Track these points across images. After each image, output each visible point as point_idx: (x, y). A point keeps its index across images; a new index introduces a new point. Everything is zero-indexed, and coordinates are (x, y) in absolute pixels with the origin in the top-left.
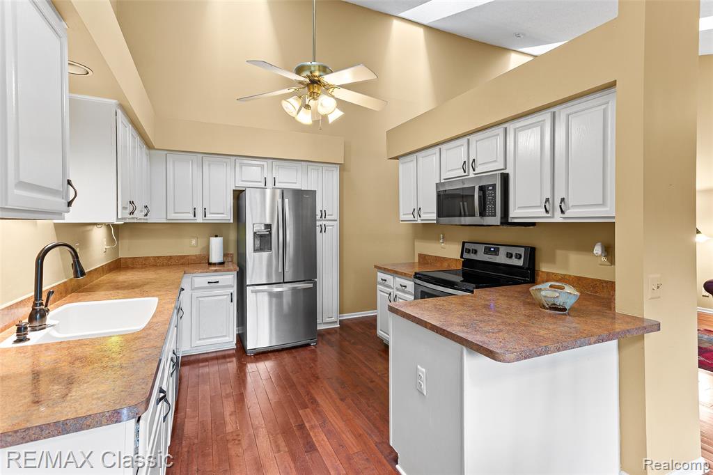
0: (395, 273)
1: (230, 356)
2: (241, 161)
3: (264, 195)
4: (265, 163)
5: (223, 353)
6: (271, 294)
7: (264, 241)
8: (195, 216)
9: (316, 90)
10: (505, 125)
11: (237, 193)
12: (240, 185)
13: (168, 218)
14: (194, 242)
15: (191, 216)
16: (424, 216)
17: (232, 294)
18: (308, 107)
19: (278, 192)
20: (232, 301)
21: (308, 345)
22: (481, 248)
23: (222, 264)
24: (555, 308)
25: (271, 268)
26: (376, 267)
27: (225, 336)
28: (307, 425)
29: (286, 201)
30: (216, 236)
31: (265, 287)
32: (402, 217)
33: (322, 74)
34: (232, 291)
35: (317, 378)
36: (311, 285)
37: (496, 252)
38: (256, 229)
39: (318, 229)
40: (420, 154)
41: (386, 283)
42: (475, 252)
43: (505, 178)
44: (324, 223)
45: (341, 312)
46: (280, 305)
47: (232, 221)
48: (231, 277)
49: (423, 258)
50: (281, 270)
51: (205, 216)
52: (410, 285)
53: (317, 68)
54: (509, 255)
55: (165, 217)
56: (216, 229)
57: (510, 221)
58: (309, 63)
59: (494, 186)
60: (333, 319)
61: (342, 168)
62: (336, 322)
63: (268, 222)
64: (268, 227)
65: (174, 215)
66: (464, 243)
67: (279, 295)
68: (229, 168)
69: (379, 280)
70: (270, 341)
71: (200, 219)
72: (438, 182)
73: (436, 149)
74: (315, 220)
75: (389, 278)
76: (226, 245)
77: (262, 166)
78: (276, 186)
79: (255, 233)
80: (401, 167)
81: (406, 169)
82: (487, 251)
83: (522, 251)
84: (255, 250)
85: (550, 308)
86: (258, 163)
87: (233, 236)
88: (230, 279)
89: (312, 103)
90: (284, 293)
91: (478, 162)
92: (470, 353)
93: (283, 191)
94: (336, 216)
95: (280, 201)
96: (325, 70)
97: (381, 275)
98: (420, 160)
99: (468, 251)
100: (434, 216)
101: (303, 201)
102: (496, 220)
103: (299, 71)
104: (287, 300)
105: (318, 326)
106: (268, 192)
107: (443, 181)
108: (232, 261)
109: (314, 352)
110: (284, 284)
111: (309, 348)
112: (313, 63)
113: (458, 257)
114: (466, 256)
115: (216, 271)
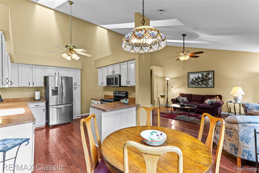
0: (96, 100)
1: (43, 128)
2: (46, 67)
3: (55, 78)
4: (55, 68)
5: (41, 128)
6: (57, 108)
7: (55, 92)
8: (29, 85)
9: (72, 52)
10: (120, 64)
11: (45, 77)
12: (46, 75)
13: (19, 85)
14: (28, 93)
15: (28, 85)
16: (104, 85)
17: (44, 109)
18: (69, 55)
19: (60, 78)
20: (44, 111)
21: (71, 122)
22: (117, 93)
23: (40, 100)
24: (124, 104)
25: (58, 101)
26: (91, 99)
27: (42, 122)
28: (69, 138)
29: (63, 80)
30: (37, 91)
31: (55, 106)
32: (99, 85)
33: (73, 48)
34: (44, 108)
35: (73, 129)
36: (71, 105)
37: (120, 93)
38: (52, 88)
39: (74, 88)
40: (103, 68)
41: (94, 103)
42: (116, 94)
43: (120, 76)
44: (76, 86)
45: (82, 113)
46: (61, 111)
47: (43, 86)
48: (44, 104)
49: (105, 96)
50: (61, 101)
51: (33, 85)
52: (100, 102)
53: (72, 46)
54: (123, 94)
55: (18, 85)
56: (37, 89)
57: (121, 86)
58: (69, 45)
59: (118, 77)
60: (79, 115)
61: (82, 70)
62: (80, 116)
63: (56, 86)
64: (57, 88)
65: (21, 84)
66: (114, 91)
67: (60, 108)
68: (42, 70)
69: (92, 102)
70: (57, 122)
71: (31, 86)
72: (107, 76)
73: (106, 67)
74: (72, 86)
75: (95, 101)
76: (41, 94)
77: (54, 69)
78: (59, 75)
79: (52, 90)
80: (98, 71)
81: (100, 71)
82: (119, 93)
83: (125, 93)
84: (52, 95)
85: (123, 104)
86: (53, 68)
87: (43, 91)
88: (43, 104)
89: (71, 55)
90: (62, 108)
91: (115, 71)
92: (103, 112)
93: (62, 77)
94: (80, 84)
95: (61, 80)
96: (74, 47)
97: (93, 101)
98: (103, 69)
99: (115, 93)
100: (106, 84)
101: (69, 80)
102: (118, 86)
103: (67, 46)
104: (63, 110)
105: (74, 118)
106: (57, 78)
107: (108, 75)
108: (43, 99)
109: (72, 124)
110: (62, 105)
111: (70, 123)
112: (71, 45)
113: (113, 95)
114: (115, 95)
115: (38, 102)
